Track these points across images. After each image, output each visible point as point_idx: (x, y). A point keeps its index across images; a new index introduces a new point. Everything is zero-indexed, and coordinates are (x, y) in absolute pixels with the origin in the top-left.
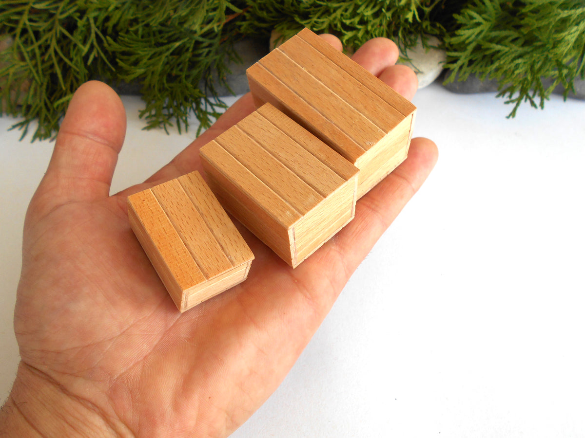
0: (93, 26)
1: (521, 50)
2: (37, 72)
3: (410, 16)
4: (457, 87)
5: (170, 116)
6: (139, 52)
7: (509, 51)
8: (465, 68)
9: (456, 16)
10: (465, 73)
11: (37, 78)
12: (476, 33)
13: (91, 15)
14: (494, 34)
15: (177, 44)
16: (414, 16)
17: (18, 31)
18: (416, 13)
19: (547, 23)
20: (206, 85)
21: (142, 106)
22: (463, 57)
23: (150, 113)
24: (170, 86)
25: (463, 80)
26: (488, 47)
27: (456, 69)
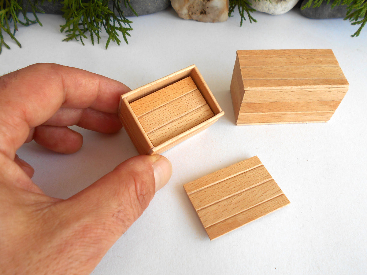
5: (85, 30)
20: (114, 5)
21: (63, 22)
23: (69, 28)
24: (85, 5)
25: (317, 6)
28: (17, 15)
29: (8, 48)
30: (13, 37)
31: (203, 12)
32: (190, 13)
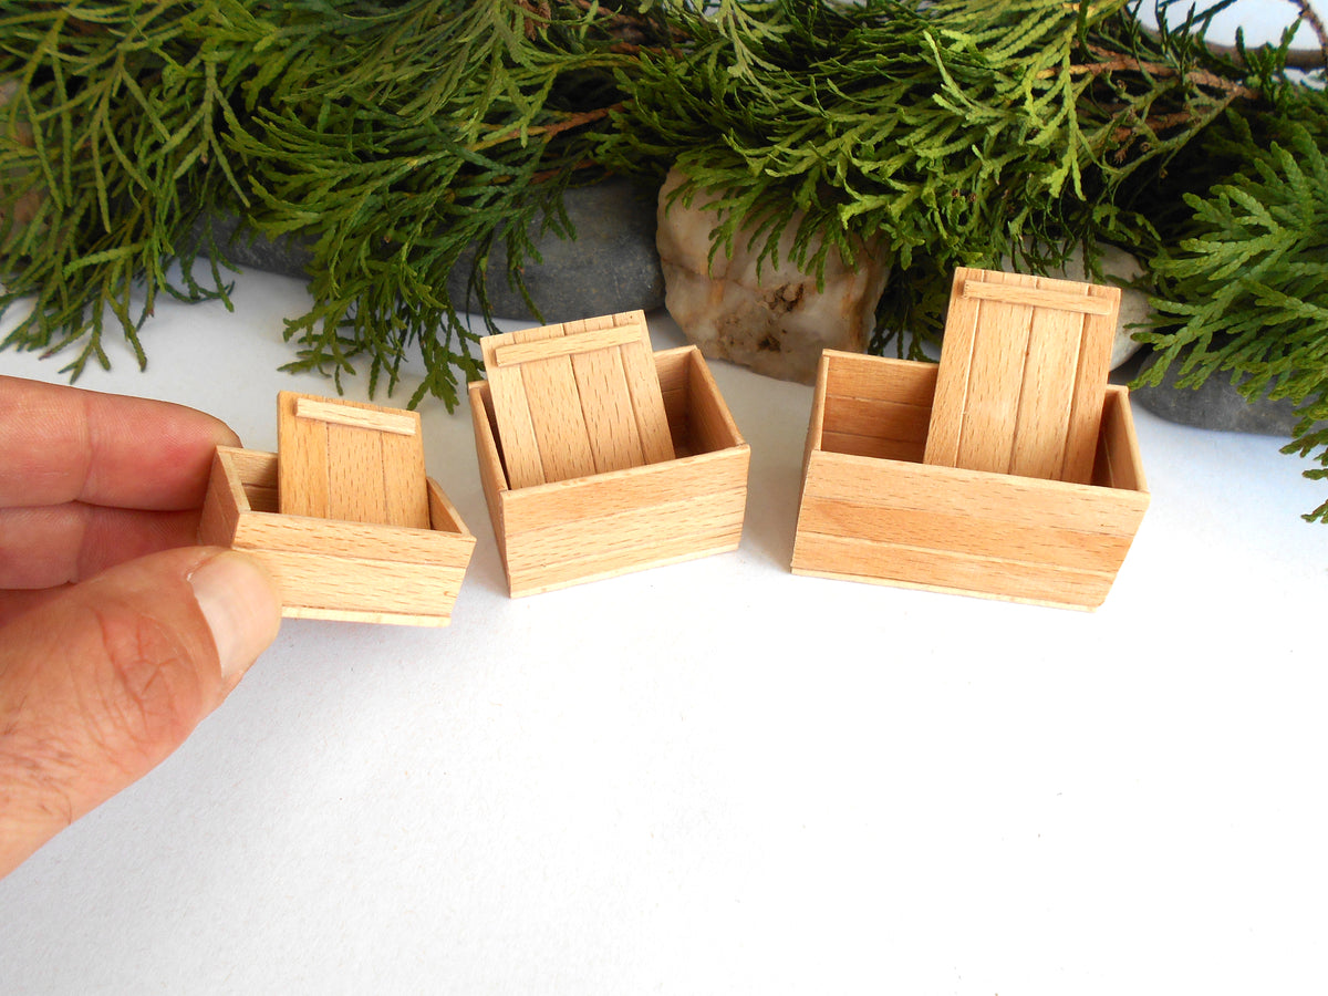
0: (211, 83)
2: (59, 180)
3: (1055, 181)
4: (1173, 405)
6: (312, 167)
8: (1199, 353)
9: (1192, 199)
10: (1199, 366)
11: (55, 192)
12: (1245, 257)
13: (213, 57)
14: (1300, 268)
15: (415, 162)
16: (1069, 181)
17: (30, 70)
18: (1077, 176)
22: (1200, 321)
23: (310, 329)
24: (373, 267)
25: (1190, 387)
26: (1277, 305)
27: (1171, 350)
28: (165, 267)
29: (106, 365)
30: (130, 333)
31: (769, 343)
32: (724, 339)
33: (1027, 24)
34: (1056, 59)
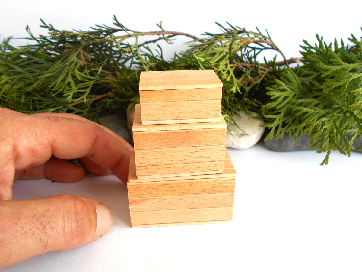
1: (323, 112)
3: (234, 90)
4: (276, 146)
7: (314, 112)
8: (280, 129)
9: (268, 88)
10: (280, 133)
12: (283, 97)
14: (300, 101)
15: (52, 110)
18: (238, 89)
19: (343, 83)
22: (278, 120)
25: (280, 139)
26: (298, 109)
27: (273, 128)
33: (216, 56)
34: (226, 63)
